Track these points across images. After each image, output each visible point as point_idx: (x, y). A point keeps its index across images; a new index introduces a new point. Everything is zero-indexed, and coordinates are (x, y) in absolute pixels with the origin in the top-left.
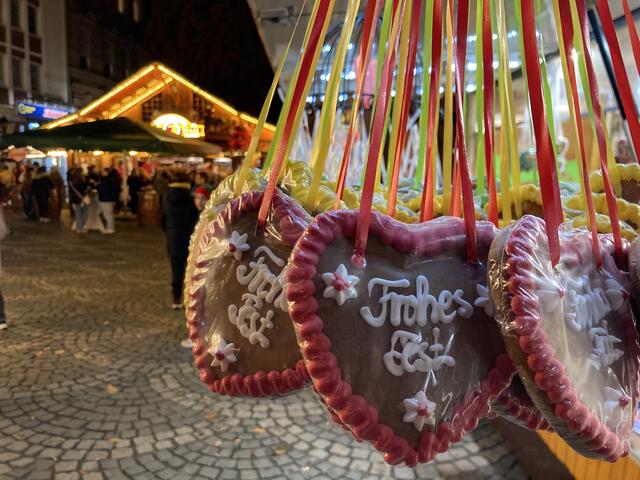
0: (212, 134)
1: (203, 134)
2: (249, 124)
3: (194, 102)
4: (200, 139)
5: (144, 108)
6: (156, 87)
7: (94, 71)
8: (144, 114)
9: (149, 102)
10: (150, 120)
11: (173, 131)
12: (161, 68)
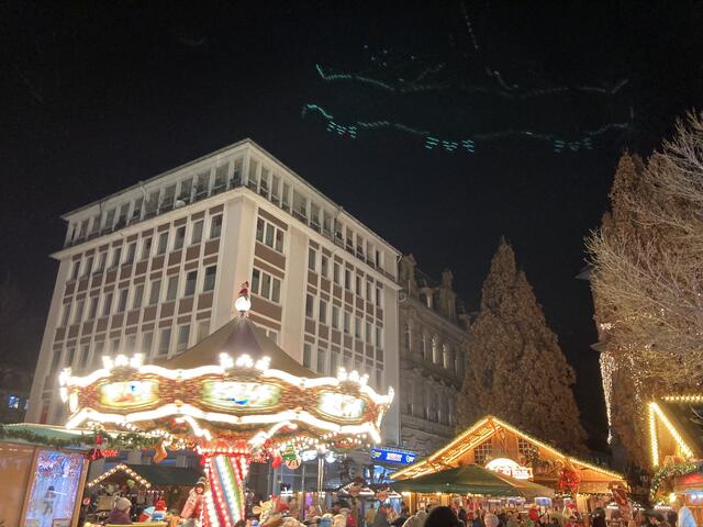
0: (541, 475)
1: (532, 476)
2: (574, 465)
3: (520, 446)
4: (529, 480)
5: (476, 452)
6: (485, 435)
7: (416, 416)
8: (476, 457)
9: (480, 447)
10: (483, 464)
11: (505, 473)
12: (495, 420)
